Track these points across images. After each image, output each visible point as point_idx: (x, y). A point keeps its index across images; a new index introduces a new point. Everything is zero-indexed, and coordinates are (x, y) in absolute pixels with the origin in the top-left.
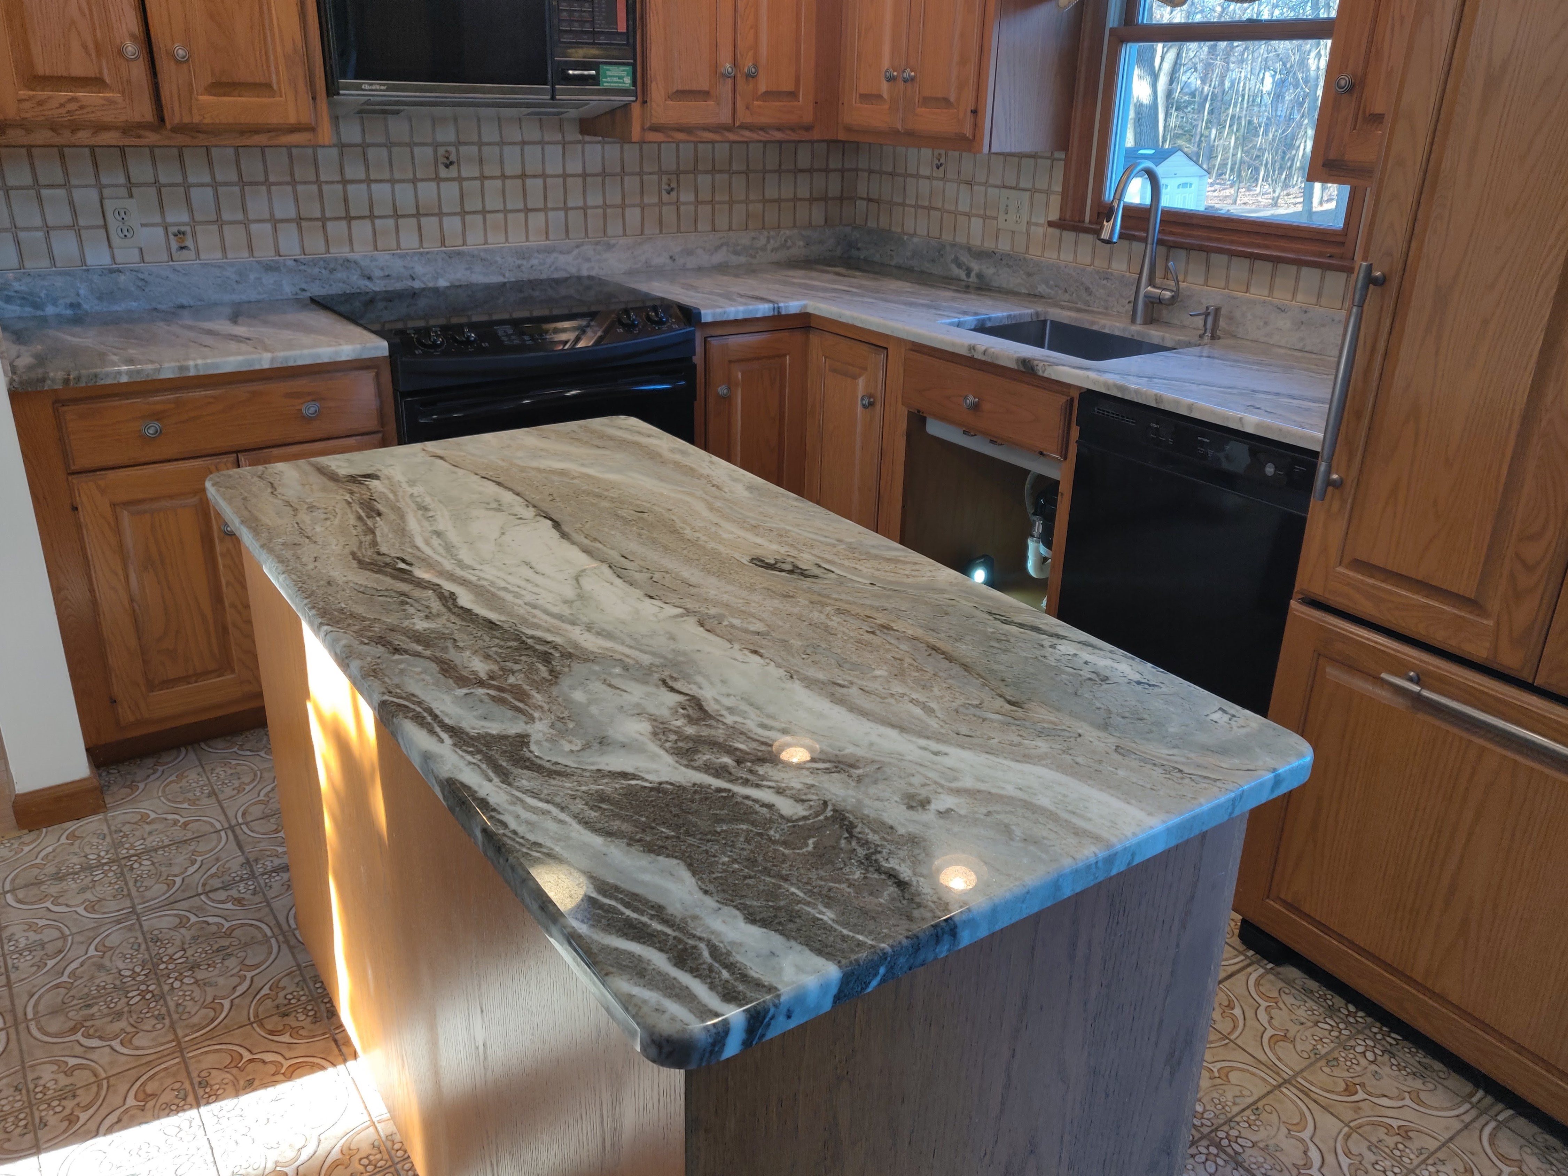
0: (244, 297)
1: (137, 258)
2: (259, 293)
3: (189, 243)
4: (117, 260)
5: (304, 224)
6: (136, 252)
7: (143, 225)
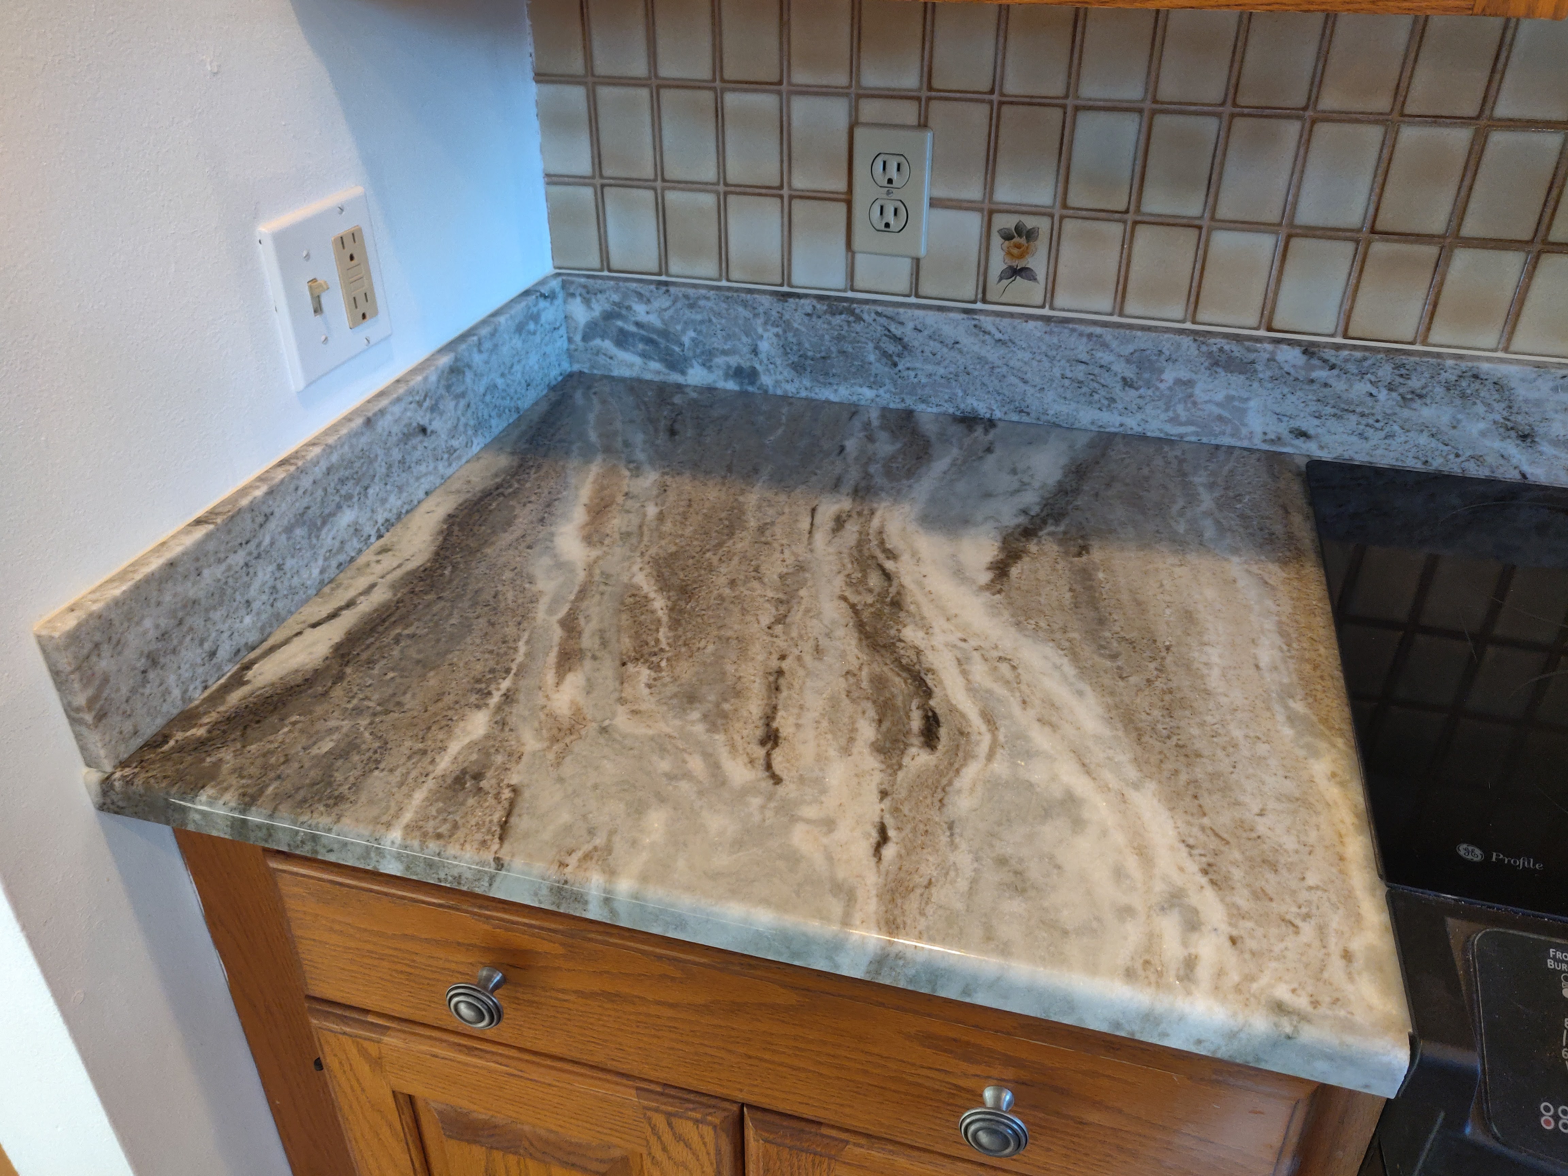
0: (1132, 424)
1: (903, 283)
2: (1174, 420)
3: (1038, 262)
4: (859, 283)
5: (1379, 248)
6: (905, 266)
7: (934, 203)
